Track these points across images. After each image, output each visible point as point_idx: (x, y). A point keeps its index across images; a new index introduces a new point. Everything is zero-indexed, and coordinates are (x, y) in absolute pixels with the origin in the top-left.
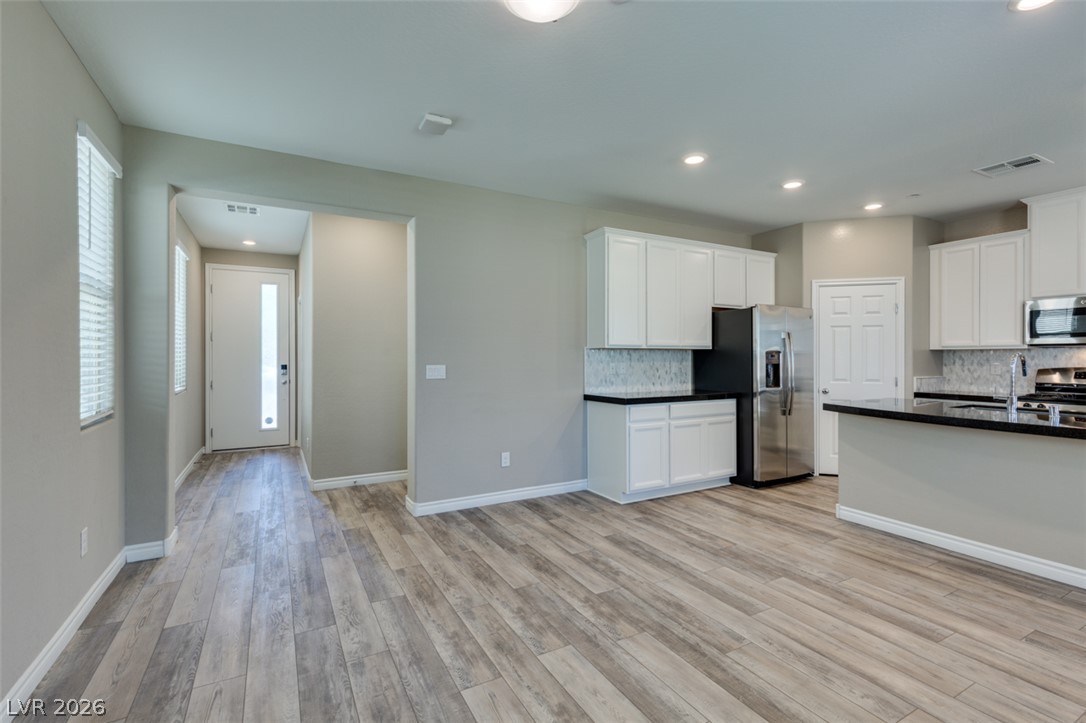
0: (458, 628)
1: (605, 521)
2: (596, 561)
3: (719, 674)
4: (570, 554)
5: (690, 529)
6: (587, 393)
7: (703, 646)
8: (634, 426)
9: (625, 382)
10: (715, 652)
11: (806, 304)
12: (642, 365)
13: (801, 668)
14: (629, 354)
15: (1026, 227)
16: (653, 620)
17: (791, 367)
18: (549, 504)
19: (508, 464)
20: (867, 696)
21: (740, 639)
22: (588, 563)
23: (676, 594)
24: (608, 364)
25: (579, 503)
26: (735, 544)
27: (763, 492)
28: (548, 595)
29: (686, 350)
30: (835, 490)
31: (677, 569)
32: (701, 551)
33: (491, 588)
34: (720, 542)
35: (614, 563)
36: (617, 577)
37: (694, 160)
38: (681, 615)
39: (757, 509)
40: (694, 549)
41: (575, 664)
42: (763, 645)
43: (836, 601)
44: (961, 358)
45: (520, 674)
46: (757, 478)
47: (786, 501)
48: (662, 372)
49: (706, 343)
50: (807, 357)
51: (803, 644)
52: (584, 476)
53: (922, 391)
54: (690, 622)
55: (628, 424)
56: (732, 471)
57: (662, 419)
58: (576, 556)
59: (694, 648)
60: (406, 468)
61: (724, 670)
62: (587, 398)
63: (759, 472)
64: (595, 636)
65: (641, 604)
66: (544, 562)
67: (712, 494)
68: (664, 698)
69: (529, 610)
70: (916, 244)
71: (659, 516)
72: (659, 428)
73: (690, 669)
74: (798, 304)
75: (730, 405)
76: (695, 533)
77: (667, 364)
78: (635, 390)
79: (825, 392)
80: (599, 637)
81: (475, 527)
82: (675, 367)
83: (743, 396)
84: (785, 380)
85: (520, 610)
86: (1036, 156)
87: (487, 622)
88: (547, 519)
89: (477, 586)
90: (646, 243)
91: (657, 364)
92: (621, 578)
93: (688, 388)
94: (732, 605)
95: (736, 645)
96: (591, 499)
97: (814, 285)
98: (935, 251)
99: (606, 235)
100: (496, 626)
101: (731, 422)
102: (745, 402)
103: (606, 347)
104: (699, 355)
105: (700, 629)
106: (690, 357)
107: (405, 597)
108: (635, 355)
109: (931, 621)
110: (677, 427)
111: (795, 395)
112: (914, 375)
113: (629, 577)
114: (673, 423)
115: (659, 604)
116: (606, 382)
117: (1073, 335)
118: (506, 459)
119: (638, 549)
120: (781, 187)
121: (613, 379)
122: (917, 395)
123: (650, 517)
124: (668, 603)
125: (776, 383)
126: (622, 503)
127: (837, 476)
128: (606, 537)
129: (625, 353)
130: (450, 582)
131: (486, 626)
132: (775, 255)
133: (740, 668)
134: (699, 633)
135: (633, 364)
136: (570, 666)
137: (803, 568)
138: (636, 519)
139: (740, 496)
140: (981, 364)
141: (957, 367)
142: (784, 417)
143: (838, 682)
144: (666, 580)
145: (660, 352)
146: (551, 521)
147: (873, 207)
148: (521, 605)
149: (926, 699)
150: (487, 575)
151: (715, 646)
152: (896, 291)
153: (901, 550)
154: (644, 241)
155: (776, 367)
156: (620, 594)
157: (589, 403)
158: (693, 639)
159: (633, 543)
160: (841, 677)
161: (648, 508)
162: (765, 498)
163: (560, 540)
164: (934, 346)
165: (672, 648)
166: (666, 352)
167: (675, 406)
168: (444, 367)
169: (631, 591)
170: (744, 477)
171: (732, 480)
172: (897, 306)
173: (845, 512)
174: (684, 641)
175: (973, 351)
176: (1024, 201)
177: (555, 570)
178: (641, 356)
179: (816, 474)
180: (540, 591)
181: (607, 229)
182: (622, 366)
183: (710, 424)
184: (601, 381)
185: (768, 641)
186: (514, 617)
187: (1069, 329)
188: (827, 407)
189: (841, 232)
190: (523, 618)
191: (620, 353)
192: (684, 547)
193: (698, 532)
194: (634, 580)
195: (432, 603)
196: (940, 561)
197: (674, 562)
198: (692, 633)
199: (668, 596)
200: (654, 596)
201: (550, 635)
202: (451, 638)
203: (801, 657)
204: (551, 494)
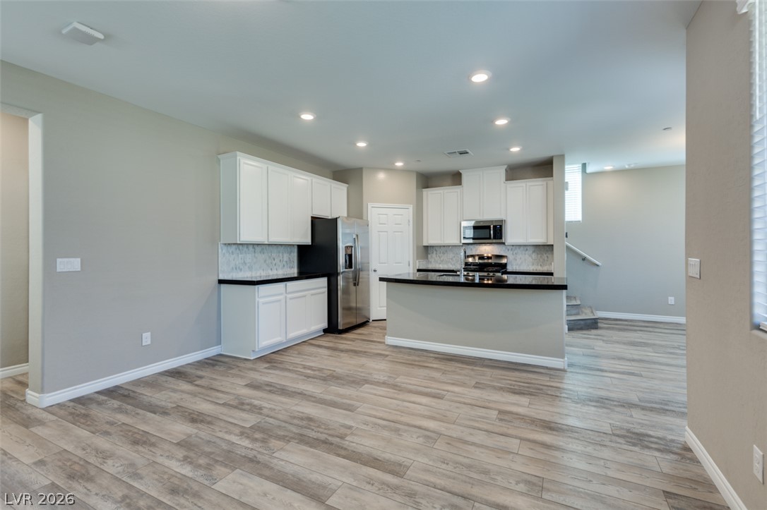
0: (126, 491)
1: (242, 374)
2: (243, 404)
3: (343, 452)
4: (220, 404)
5: (305, 367)
6: (220, 278)
7: (330, 438)
8: (261, 300)
9: (250, 268)
10: (338, 440)
11: (365, 218)
12: (263, 256)
13: (386, 434)
14: (253, 248)
15: (461, 184)
16: (294, 433)
17: (358, 257)
18: (188, 370)
19: (149, 342)
20: (419, 437)
21: (350, 428)
22: (236, 407)
23: (306, 412)
24: (238, 255)
25: (216, 365)
26: (335, 371)
27: (344, 336)
28: (208, 439)
29: (293, 245)
30: (385, 328)
31: (302, 395)
32: (315, 380)
33: (151, 449)
34: (326, 372)
35: (256, 402)
36: (261, 411)
37: (307, 117)
38: (312, 424)
39: (342, 346)
40: (310, 379)
41: (245, 481)
42: (364, 427)
43: (395, 391)
44: (436, 250)
45: (200, 505)
46: (340, 327)
47: (358, 339)
48: (277, 261)
49: (307, 240)
50: (366, 249)
51: (384, 420)
52: (219, 343)
53: (420, 268)
54: (319, 427)
55: (257, 299)
56: (325, 325)
57: (281, 294)
58: (224, 405)
59: (325, 442)
60: (28, 362)
61: (346, 449)
62: (221, 282)
63: (342, 323)
64: (255, 457)
65: (284, 424)
66: (198, 415)
67: (313, 342)
68: (313, 480)
69: (195, 455)
70: (417, 188)
71: (281, 363)
72: (280, 301)
73: (326, 455)
74: (361, 218)
75: (323, 282)
76: (309, 369)
77: (281, 255)
78: (258, 274)
79: (375, 271)
80: (259, 456)
81: (119, 403)
82: (286, 257)
83: (332, 275)
84: (356, 263)
85: (186, 458)
86: (468, 151)
87: (156, 477)
88: (191, 382)
89: (137, 451)
90: (268, 167)
91: (274, 255)
92: (265, 411)
93: (294, 272)
94: (342, 409)
95: (349, 432)
96: (226, 360)
97: (369, 207)
98: (426, 192)
99: (238, 158)
100: (166, 477)
101: (324, 292)
102: (333, 279)
103: (238, 242)
104: (302, 249)
105: (326, 429)
106: (296, 250)
107: (53, 484)
108: (258, 249)
109: (438, 389)
110: (291, 299)
111: (361, 273)
112: (417, 259)
113: (270, 409)
114: (289, 296)
115: (296, 421)
116: (237, 268)
117: (473, 239)
118: (147, 338)
119: (272, 388)
120: (355, 144)
121: (241, 267)
122: (419, 270)
123: (275, 364)
124: (302, 419)
125: (350, 266)
126: (252, 358)
127: (385, 320)
128: (245, 385)
129: (251, 247)
130: (105, 456)
131: (156, 480)
132: (347, 185)
133: (354, 444)
134: (326, 431)
135: (256, 255)
136: (241, 484)
137: (375, 376)
138: (266, 368)
139: (330, 340)
140: (443, 253)
141: (434, 255)
142: (354, 287)
143: (405, 434)
144: (297, 404)
145: (275, 247)
146: (196, 383)
147: (399, 164)
148: (186, 453)
149: (443, 429)
150: (144, 439)
151: (337, 437)
152: (408, 212)
153: (419, 356)
154: (266, 166)
155: (350, 256)
156: (266, 422)
157: (222, 285)
158: (323, 437)
159: (267, 385)
160: (405, 431)
161: (272, 359)
162: (346, 339)
163: (207, 395)
164: (425, 244)
165: (311, 447)
166: (280, 247)
167: (289, 284)
168: (79, 260)
169: (274, 418)
170: (332, 328)
171: (325, 331)
172: (409, 221)
173: (390, 340)
174: (317, 439)
175: (440, 246)
176: (461, 171)
177: (209, 419)
178: (263, 249)
179: (371, 321)
180: (201, 438)
181: (238, 153)
182: (249, 257)
183: (312, 295)
184: (233, 268)
185: (366, 424)
186: (182, 465)
187: (472, 236)
188: (381, 279)
189: (381, 176)
190: (191, 463)
191: (247, 247)
192: (304, 380)
193: (310, 368)
194: (274, 410)
195: (90, 479)
196: (436, 358)
197: (299, 391)
198: (321, 433)
199: (301, 414)
200: (291, 417)
201: (218, 467)
202: (121, 502)
203: (384, 427)
204: (190, 362)
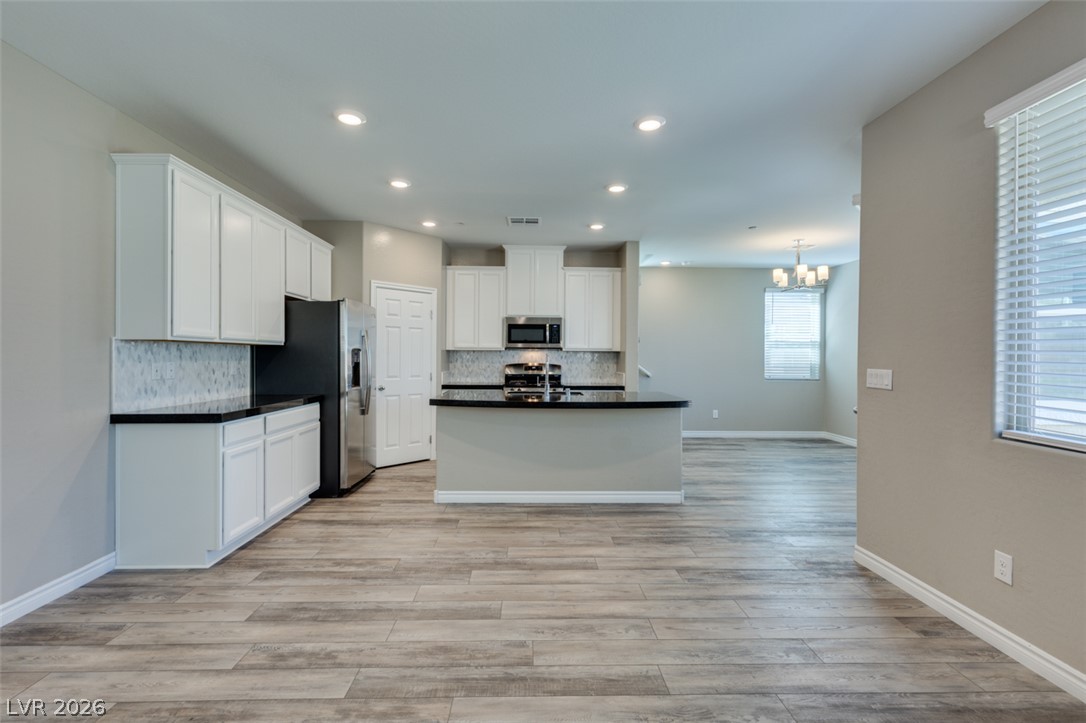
1: (214, 600)
2: (282, 657)
4: (228, 672)
5: (337, 563)
7: (511, 671)
10: (525, 669)
13: (582, 638)
16: (442, 682)
20: (626, 630)
21: (521, 644)
22: (273, 668)
23: (423, 638)
25: (129, 594)
26: (399, 559)
27: (352, 498)
31: (384, 611)
32: (380, 581)
34: (384, 563)
35: (309, 647)
36: (337, 661)
38: (456, 656)
40: (370, 582)
42: (541, 637)
46: (344, 485)
47: (385, 501)
51: (557, 618)
52: (111, 548)
54: (472, 657)
56: (316, 484)
58: (238, 669)
59: (510, 680)
61: (552, 680)
63: (346, 478)
65: (408, 672)
71: (281, 563)
73: (534, 701)
76: (350, 565)
88: (101, 644)
92: (342, 658)
94: (476, 616)
95: (527, 651)
96: (146, 579)
105: (486, 658)
109: (577, 557)
113: (350, 651)
115: (422, 660)
119: (313, 614)
123: (271, 569)
124: (429, 653)
126: (208, 566)
128: (248, 620)
133: (558, 668)
134: (491, 661)
137: (473, 555)
138: (256, 579)
143: (606, 632)
146: (114, 642)
151: (518, 664)
153: (501, 514)
156: (369, 678)
158: (498, 672)
159: (296, 609)
161: (249, 554)
163: (174, 662)
165: (496, 694)
169: (377, 666)
170: (330, 488)
171: (314, 496)
174: (493, 679)
179: (376, 470)
185: (538, 631)
193: (349, 562)
194: (360, 651)
197: (372, 606)
198: (487, 667)
199: (418, 646)
200: (405, 654)
203: (568, 629)
204: (48, 600)
